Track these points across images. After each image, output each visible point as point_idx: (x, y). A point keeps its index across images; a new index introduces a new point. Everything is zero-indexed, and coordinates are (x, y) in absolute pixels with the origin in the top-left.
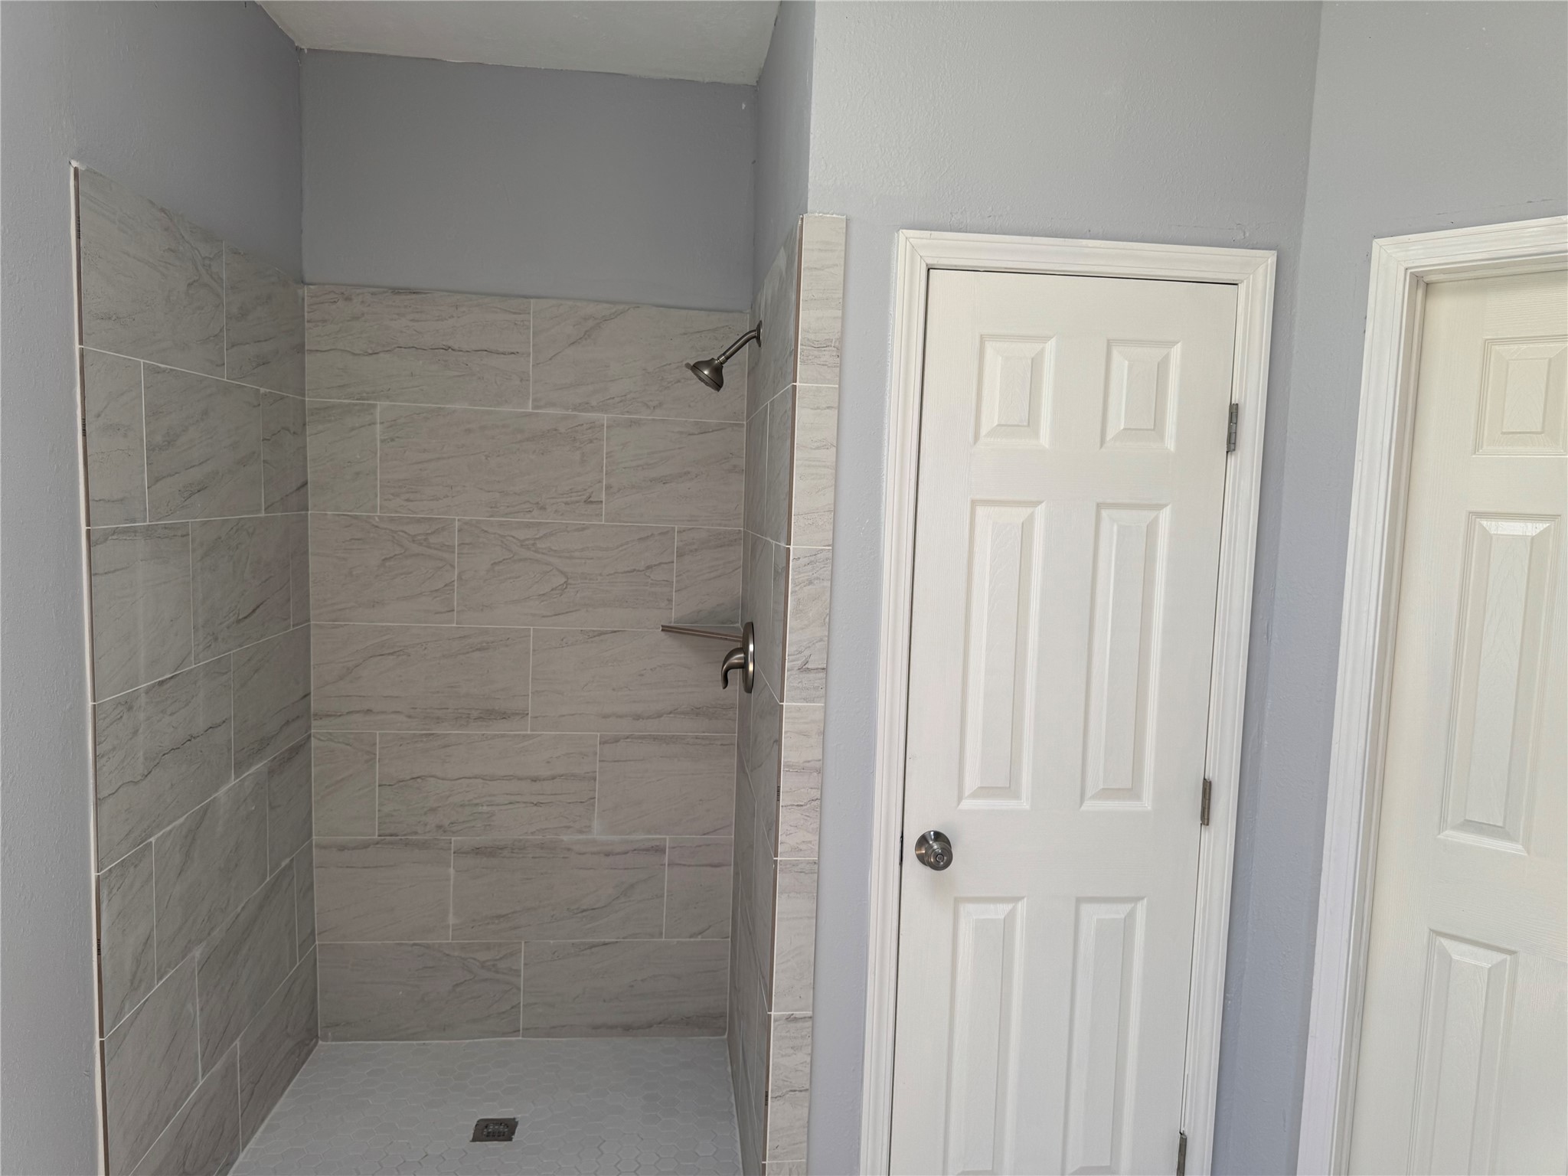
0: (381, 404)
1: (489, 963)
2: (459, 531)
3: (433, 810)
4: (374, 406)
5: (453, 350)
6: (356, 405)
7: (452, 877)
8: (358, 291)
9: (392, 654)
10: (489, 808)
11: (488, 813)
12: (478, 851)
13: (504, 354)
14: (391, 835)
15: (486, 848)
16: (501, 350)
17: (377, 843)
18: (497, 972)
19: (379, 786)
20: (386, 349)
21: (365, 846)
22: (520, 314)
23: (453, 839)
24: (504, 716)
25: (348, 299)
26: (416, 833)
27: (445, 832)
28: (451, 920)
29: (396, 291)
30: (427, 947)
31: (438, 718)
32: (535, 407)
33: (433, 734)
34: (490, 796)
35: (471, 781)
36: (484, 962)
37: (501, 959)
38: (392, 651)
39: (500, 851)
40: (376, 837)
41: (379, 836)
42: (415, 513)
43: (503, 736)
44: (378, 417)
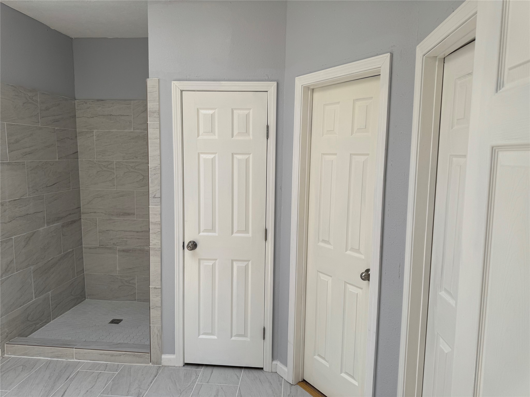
0: (95, 131)
1: (127, 281)
2: (115, 164)
3: (112, 239)
4: (93, 131)
5: (112, 115)
6: (89, 131)
7: (118, 257)
8: (89, 101)
9: (100, 197)
10: (126, 239)
11: (126, 241)
12: (123, 251)
13: (125, 116)
14: (102, 245)
15: (126, 250)
16: (125, 115)
17: (99, 248)
18: (130, 283)
19: (99, 232)
20: (96, 116)
21: (96, 248)
22: (129, 105)
23: (117, 247)
24: (129, 214)
25: (86, 103)
26: (108, 245)
27: (115, 245)
28: (118, 269)
29: (98, 100)
30: (112, 276)
31: (112, 215)
32: (133, 130)
33: (111, 219)
34: (126, 236)
35: (121, 232)
36: (126, 281)
37: (131, 280)
38: (100, 196)
39: (129, 251)
40: (98, 246)
41: (99, 245)
42: (105, 159)
43: (129, 220)
44: (94, 134)
